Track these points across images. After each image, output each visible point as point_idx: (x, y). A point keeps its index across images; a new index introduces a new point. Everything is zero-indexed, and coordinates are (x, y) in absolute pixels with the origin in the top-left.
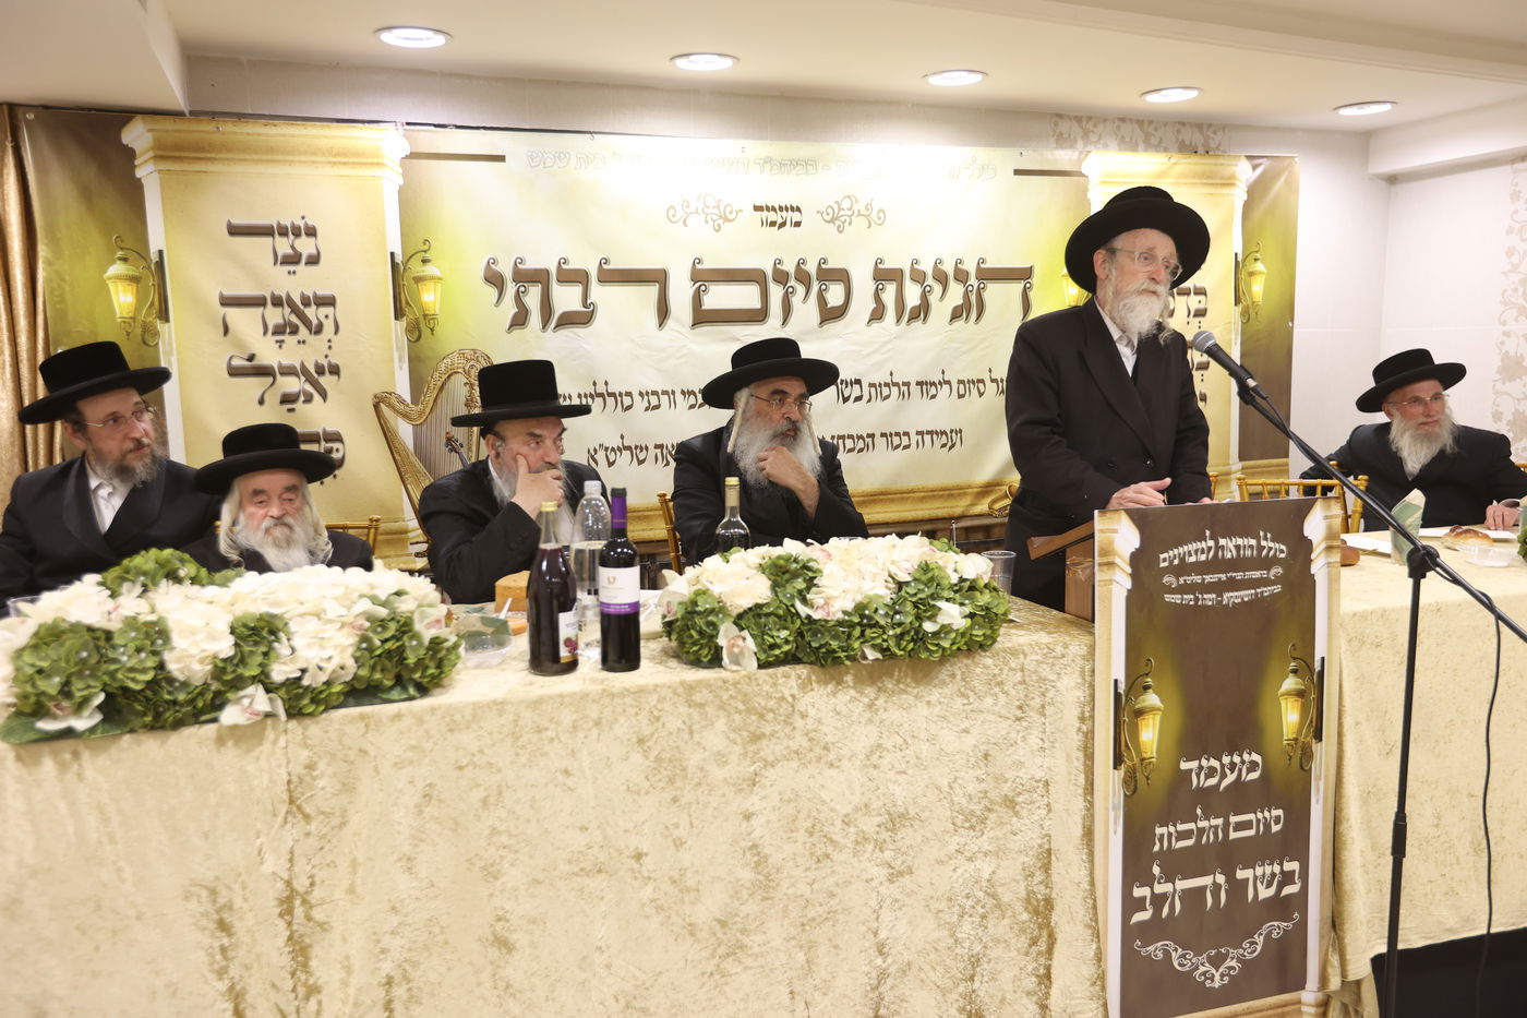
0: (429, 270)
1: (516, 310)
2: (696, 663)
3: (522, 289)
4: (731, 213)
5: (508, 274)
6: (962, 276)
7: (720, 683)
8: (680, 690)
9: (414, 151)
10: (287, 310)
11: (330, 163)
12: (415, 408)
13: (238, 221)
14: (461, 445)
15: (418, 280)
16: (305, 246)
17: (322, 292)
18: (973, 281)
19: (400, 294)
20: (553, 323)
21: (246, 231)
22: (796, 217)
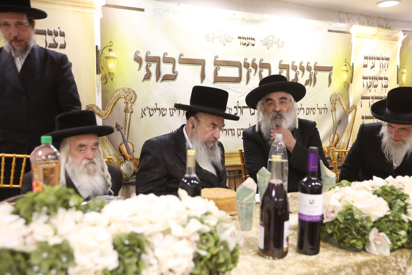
0: (112, 54)
1: (146, 73)
2: (353, 249)
3: (149, 64)
4: (230, 39)
5: (144, 58)
6: (309, 69)
7: (373, 263)
8: (355, 269)
12: (103, 112)
14: (122, 128)
15: (107, 58)
16: (60, 40)
18: (313, 71)
19: (99, 63)
22: (253, 42)
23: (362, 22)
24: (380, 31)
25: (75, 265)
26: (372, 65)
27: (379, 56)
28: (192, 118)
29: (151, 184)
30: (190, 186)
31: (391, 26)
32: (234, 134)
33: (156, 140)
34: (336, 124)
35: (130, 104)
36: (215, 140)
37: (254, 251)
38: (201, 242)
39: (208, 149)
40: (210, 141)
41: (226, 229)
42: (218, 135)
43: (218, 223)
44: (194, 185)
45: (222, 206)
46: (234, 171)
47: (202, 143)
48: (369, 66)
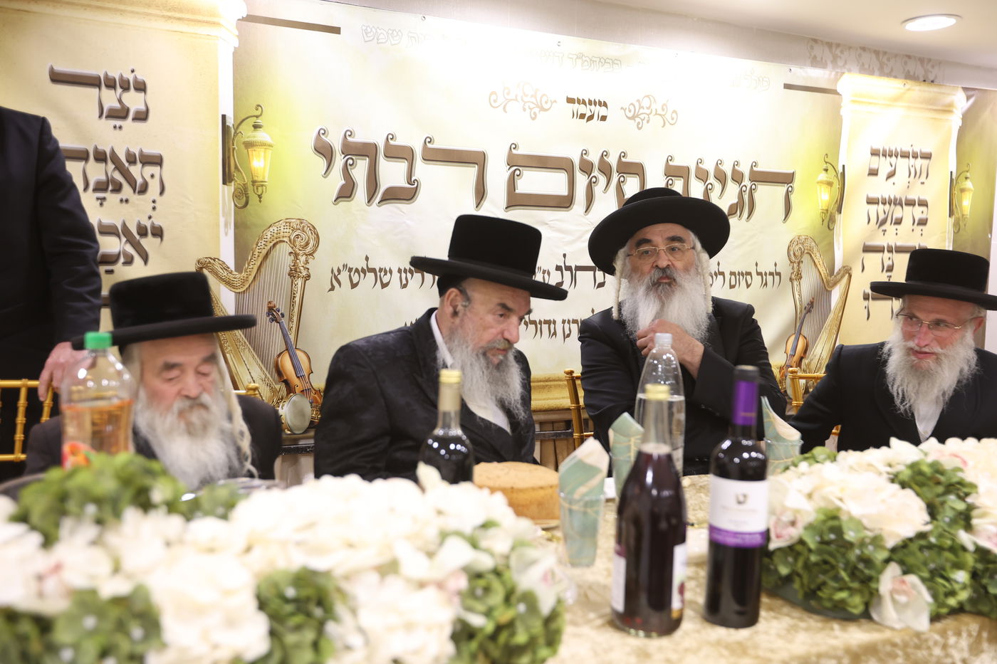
0: (260, 136)
1: (343, 182)
2: (841, 614)
3: (350, 162)
4: (546, 103)
5: (337, 147)
6: (738, 178)
8: (846, 661)
9: (251, 14)
10: (111, 166)
11: (163, 16)
12: (238, 276)
13: (62, 67)
14: (283, 315)
15: (249, 145)
16: (134, 101)
17: (150, 150)
18: (747, 182)
19: (229, 158)
20: (378, 197)
21: (69, 80)
22: (603, 111)
23: (866, 66)
24: (909, 90)
25: (164, 646)
26: (890, 169)
27: (907, 148)
28: (452, 292)
29: (351, 451)
30: (447, 456)
31: (936, 77)
32: (555, 333)
33: (364, 344)
34: (801, 311)
35: (304, 257)
36: (507, 346)
37: (601, 616)
38: (471, 593)
39: (491, 367)
40: (495, 348)
41: (533, 562)
42: (514, 333)
43: (513, 548)
44: (455, 454)
45: (523, 506)
46: (553, 422)
47: (475, 353)
48: (883, 173)
